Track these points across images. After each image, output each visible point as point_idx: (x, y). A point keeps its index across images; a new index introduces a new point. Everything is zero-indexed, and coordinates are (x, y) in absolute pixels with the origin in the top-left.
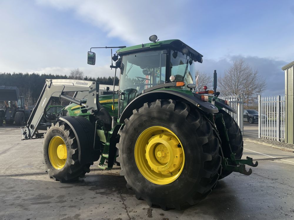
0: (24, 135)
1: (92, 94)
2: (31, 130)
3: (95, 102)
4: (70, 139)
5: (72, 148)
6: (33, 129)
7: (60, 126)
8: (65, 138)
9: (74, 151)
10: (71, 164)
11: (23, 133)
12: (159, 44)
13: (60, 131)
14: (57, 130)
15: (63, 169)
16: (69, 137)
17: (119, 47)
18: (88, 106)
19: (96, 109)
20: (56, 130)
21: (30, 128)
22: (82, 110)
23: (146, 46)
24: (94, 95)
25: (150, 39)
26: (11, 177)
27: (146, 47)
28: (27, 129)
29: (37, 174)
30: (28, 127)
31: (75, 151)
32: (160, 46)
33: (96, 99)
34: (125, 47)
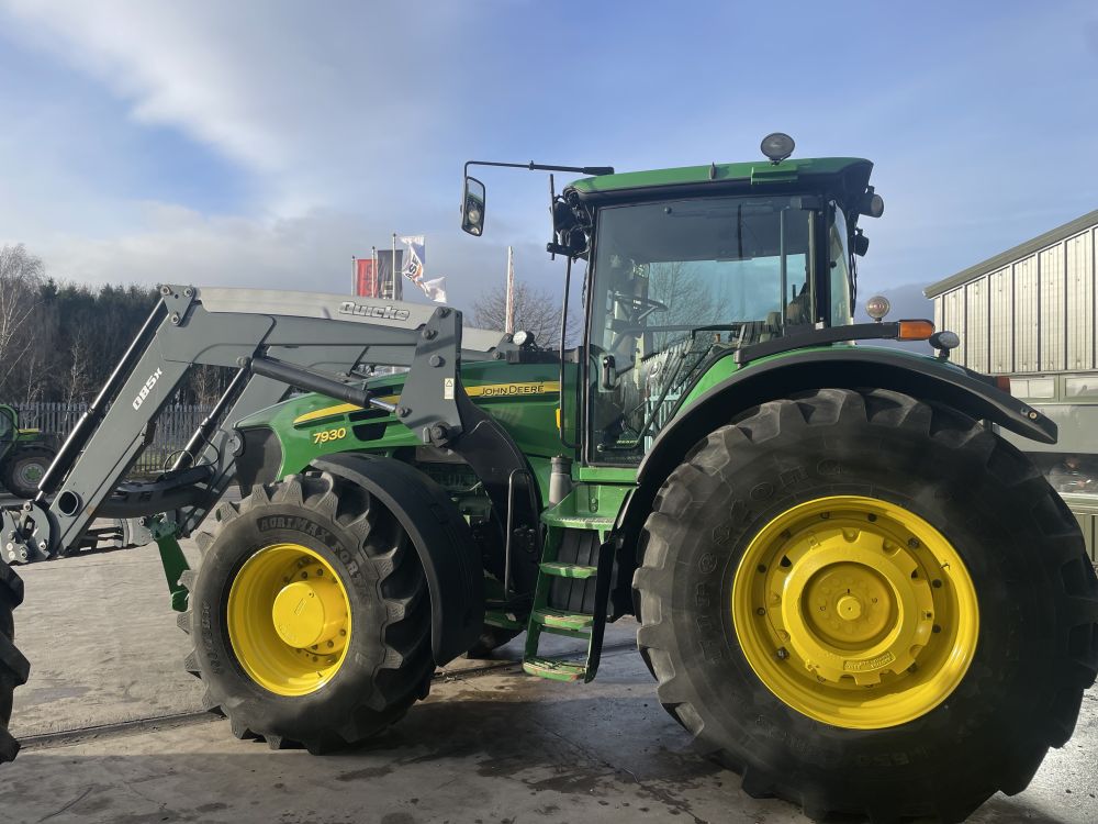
0: (17, 542)
1: (433, 358)
2: (64, 520)
3: (449, 393)
4: (373, 556)
5: (384, 597)
6: (78, 513)
7: (305, 499)
8: (343, 554)
9: (399, 609)
10: (382, 667)
11: (15, 535)
12: (794, 169)
13: (313, 519)
14: (294, 518)
15: (328, 693)
16: (369, 548)
17: (587, 170)
18: (410, 411)
19: (454, 421)
20: (286, 517)
21: (54, 507)
22: (355, 428)
23: (728, 172)
24: (442, 363)
25: (765, 148)
26: (41, 752)
27: (727, 178)
28: (38, 514)
29: (142, 724)
30: (44, 505)
31: (408, 608)
32: (796, 178)
33: (452, 380)
34: (609, 171)
